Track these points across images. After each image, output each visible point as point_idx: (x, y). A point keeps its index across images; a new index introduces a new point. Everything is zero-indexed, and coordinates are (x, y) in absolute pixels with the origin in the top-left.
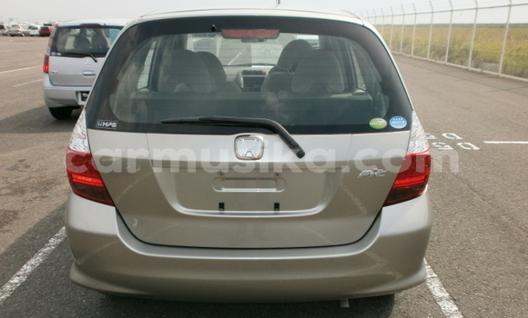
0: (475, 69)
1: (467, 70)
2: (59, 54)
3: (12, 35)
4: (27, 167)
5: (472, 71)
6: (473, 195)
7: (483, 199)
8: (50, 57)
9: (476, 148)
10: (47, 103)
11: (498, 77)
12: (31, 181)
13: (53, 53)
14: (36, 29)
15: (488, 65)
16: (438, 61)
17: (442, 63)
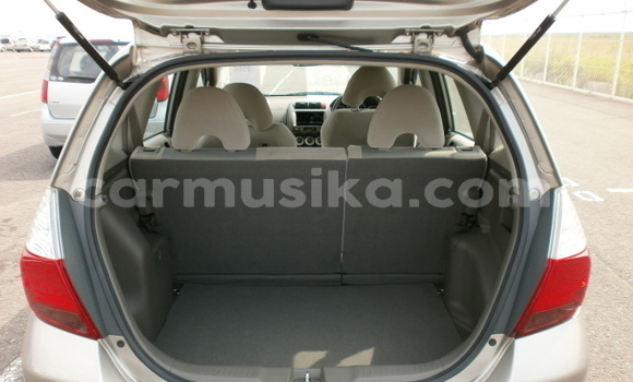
0: (579, 90)
1: (571, 91)
2: (61, 78)
3: (19, 51)
4: (13, 229)
5: (577, 93)
6: (606, 271)
7: (621, 277)
8: (50, 83)
9: (599, 199)
10: (47, 141)
11: (610, 100)
12: (15, 251)
13: (54, 78)
14: (47, 43)
15: (596, 84)
16: (534, 80)
17: (540, 82)
